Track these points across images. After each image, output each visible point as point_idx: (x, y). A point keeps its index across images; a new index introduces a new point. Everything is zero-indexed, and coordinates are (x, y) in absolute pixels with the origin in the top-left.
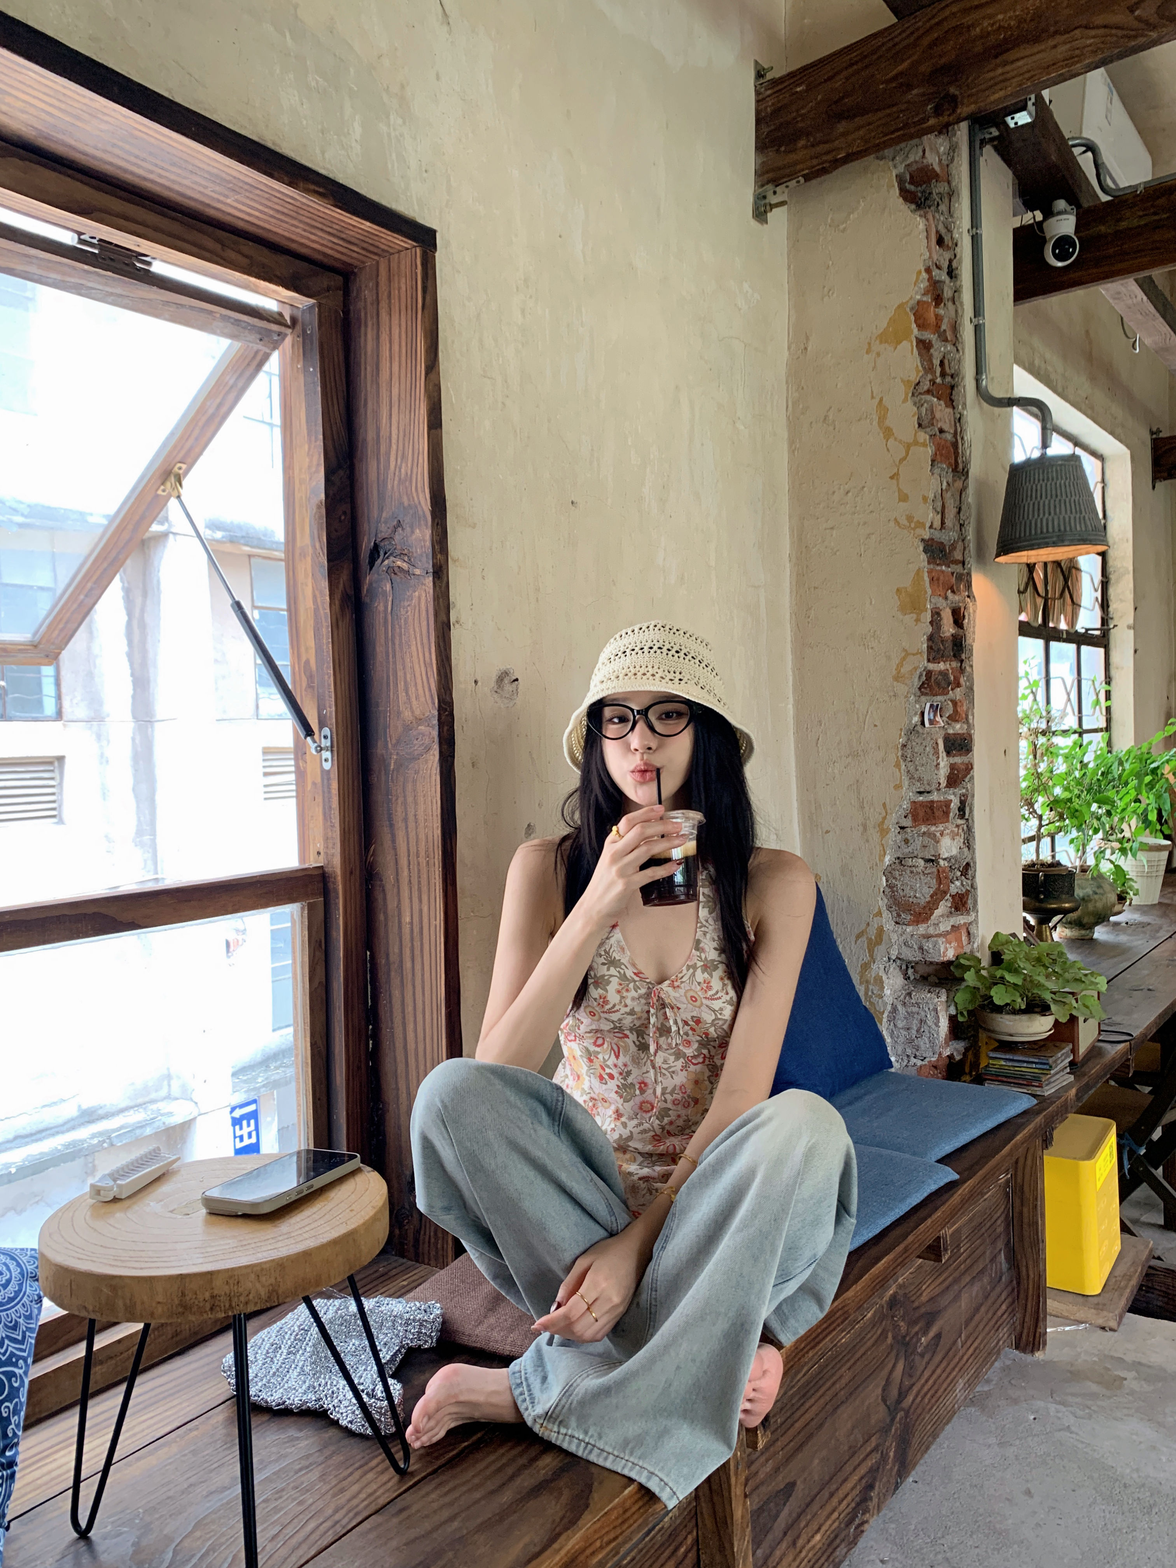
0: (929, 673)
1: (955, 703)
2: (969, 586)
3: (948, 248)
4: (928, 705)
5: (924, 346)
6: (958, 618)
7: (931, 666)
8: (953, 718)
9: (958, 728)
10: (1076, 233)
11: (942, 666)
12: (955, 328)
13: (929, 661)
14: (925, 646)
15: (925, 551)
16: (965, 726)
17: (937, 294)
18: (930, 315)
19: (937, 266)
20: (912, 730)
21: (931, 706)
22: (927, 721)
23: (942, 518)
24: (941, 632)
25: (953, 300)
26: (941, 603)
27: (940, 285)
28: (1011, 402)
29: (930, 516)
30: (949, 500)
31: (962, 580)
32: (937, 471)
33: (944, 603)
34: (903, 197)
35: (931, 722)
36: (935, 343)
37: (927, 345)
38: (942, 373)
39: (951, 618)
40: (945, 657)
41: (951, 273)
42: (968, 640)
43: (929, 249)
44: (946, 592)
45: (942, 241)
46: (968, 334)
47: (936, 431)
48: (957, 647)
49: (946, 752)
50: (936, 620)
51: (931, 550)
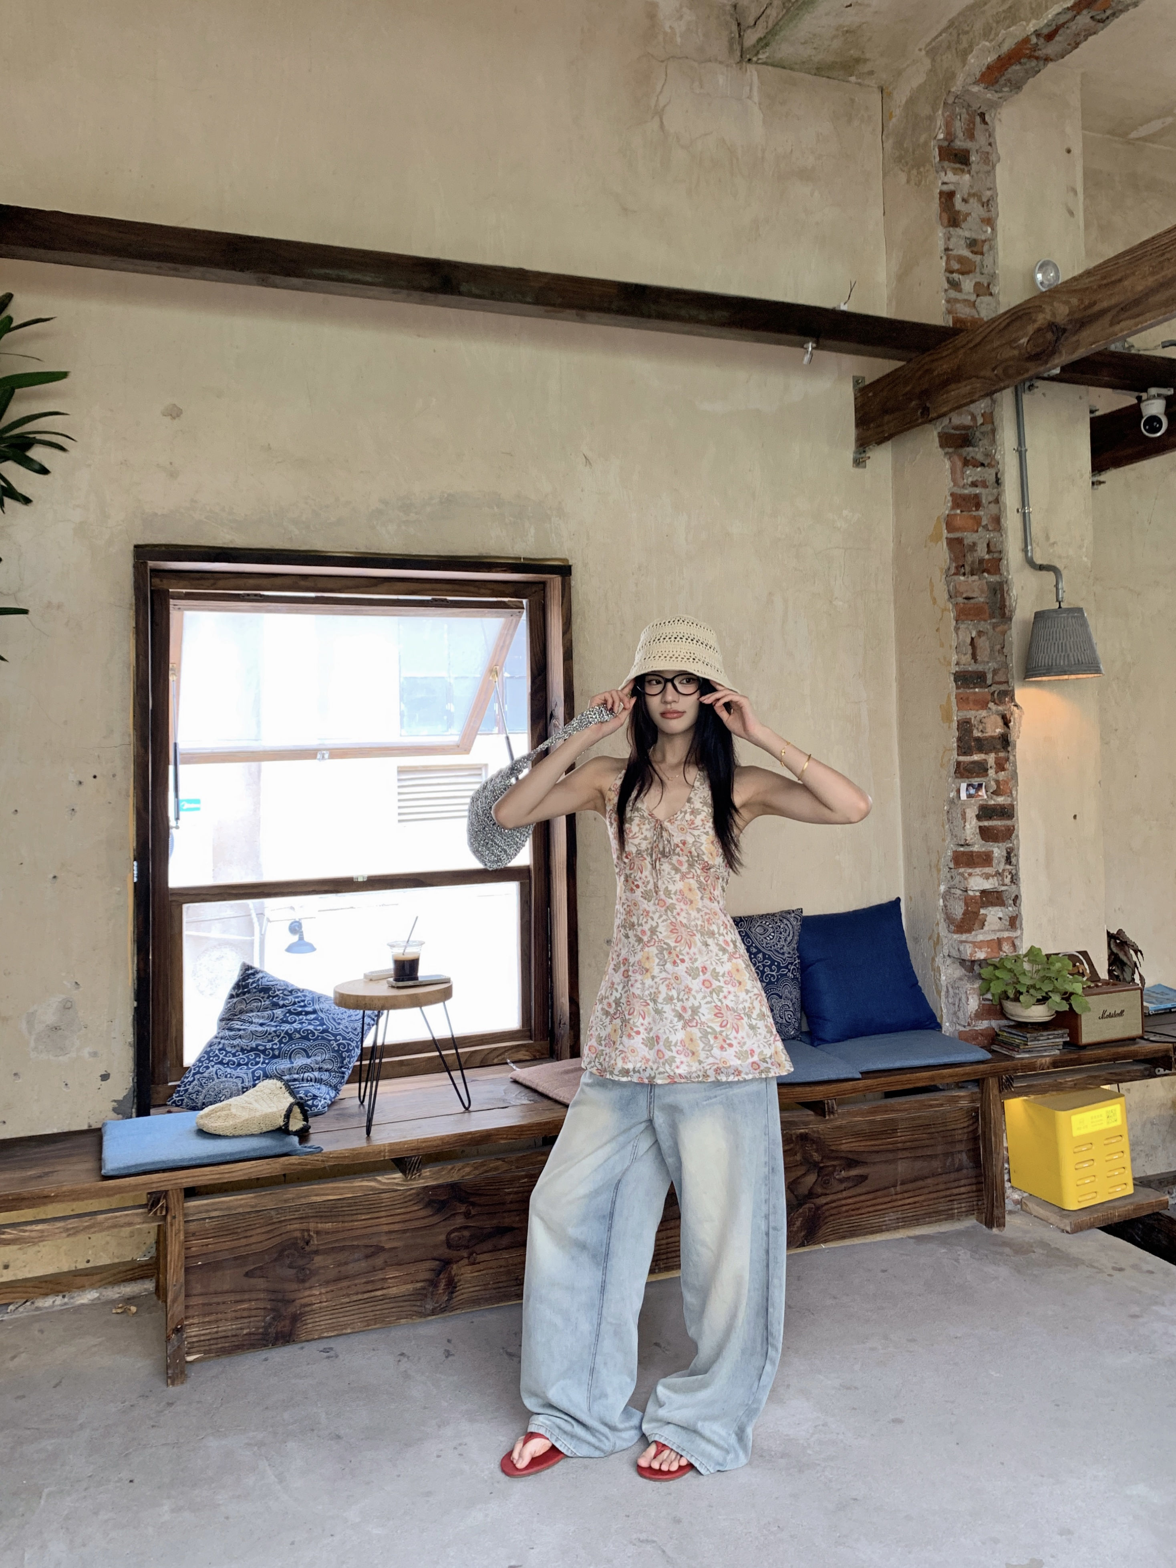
0: (958, 763)
1: (997, 782)
2: (1012, 699)
3: (990, 465)
4: (963, 786)
5: (955, 544)
6: (1006, 722)
7: (962, 758)
8: (996, 793)
9: (1000, 800)
11: (976, 757)
12: (997, 521)
13: (958, 755)
14: (955, 745)
15: (955, 681)
16: (1010, 799)
17: (976, 502)
18: (958, 522)
19: (974, 484)
20: (952, 802)
21: (969, 785)
22: (963, 796)
23: (974, 656)
24: (976, 734)
25: (997, 501)
26: (973, 714)
27: (977, 496)
28: (1041, 568)
29: (955, 658)
30: (983, 643)
31: (1007, 695)
32: (962, 626)
33: (984, 713)
34: (941, 446)
35: (970, 796)
36: (969, 538)
37: (960, 541)
38: (989, 552)
39: (1000, 721)
40: (980, 750)
41: (998, 482)
42: (1013, 737)
43: (954, 480)
44: (984, 706)
45: (982, 465)
46: (1012, 522)
47: (960, 600)
48: (1005, 742)
49: (979, 817)
50: (965, 726)
51: (964, 679)
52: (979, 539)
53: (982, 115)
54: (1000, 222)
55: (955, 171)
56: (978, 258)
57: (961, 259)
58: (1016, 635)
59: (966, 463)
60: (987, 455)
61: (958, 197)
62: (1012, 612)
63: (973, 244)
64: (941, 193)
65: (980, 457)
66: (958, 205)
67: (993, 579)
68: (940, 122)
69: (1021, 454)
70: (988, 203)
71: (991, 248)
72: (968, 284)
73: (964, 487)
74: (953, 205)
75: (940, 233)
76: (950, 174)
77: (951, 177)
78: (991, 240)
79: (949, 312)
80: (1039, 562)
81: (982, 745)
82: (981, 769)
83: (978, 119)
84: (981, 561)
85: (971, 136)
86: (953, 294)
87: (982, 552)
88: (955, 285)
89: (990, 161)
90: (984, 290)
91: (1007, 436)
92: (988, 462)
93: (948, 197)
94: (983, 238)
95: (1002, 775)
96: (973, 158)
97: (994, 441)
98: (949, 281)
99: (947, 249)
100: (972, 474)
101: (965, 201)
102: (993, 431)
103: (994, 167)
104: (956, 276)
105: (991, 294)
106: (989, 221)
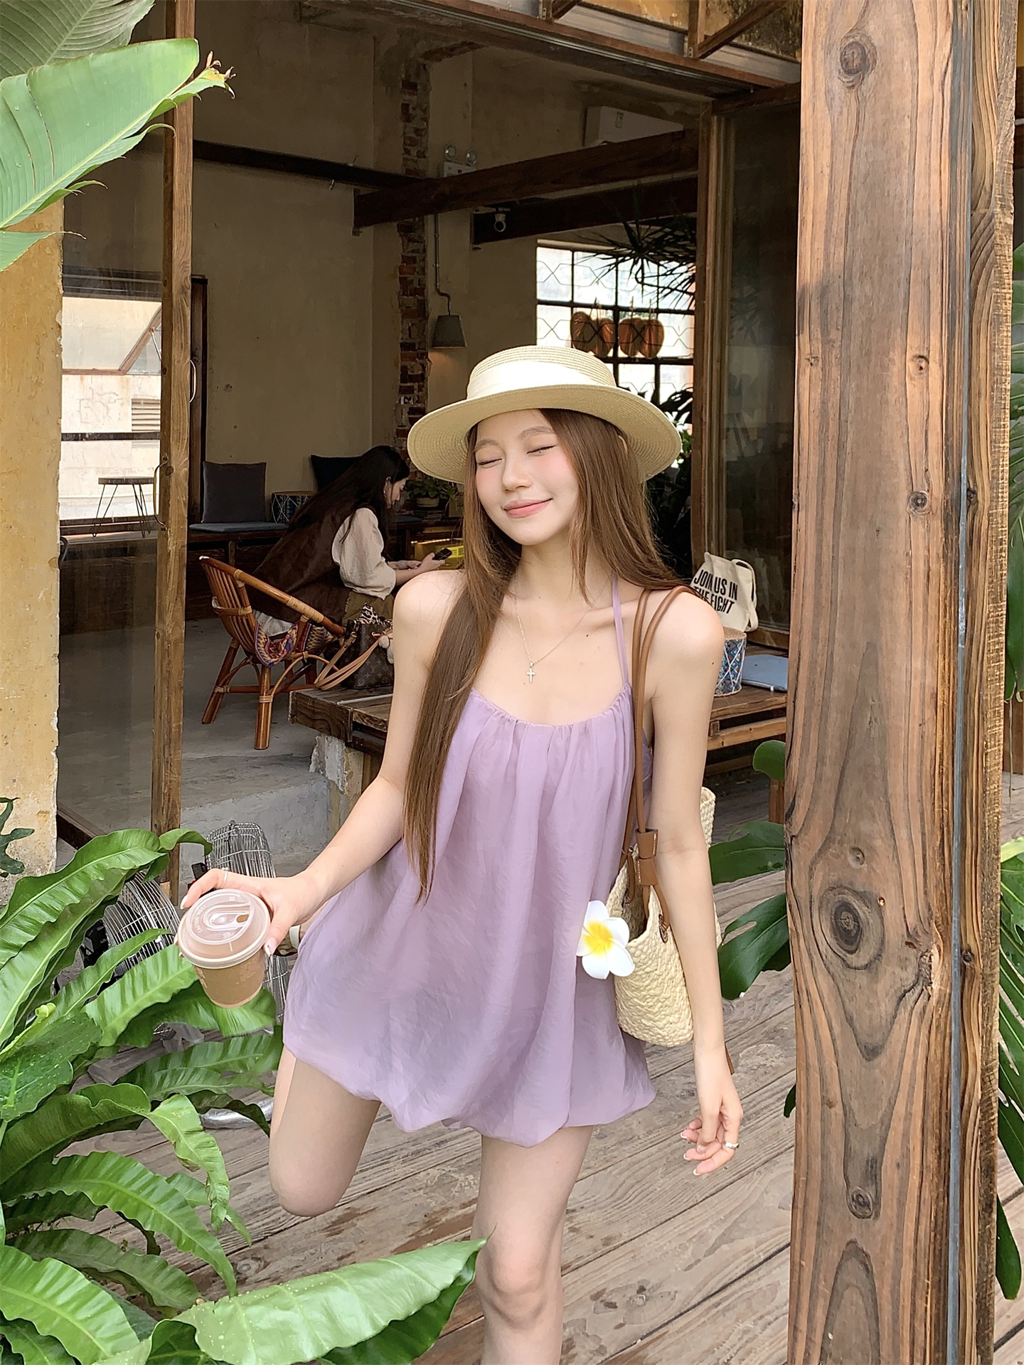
0: (401, 387)
1: (418, 396)
2: (427, 357)
3: (422, 242)
4: (403, 398)
5: (403, 280)
6: (424, 368)
7: (402, 384)
8: (418, 402)
9: (419, 405)
10: (506, 221)
11: (408, 384)
12: (423, 269)
13: (400, 382)
14: (399, 378)
15: (400, 347)
16: (423, 405)
17: (414, 260)
18: (405, 270)
19: (413, 251)
20: (397, 406)
21: (405, 398)
22: (402, 403)
23: (410, 336)
24: (409, 373)
25: (424, 260)
26: (408, 364)
27: (415, 258)
28: (442, 294)
29: (401, 336)
30: (414, 329)
31: (424, 355)
32: (405, 321)
33: (413, 363)
34: (398, 231)
35: (405, 403)
36: (410, 277)
37: (406, 278)
38: (419, 285)
39: (421, 367)
40: (411, 382)
41: (425, 251)
42: (426, 375)
43: (403, 249)
44: (414, 360)
45: (418, 242)
46: (430, 271)
47: (404, 308)
48: (422, 378)
49: (409, 413)
50: (404, 369)
51: (405, 346)
52: (414, 278)
53: (424, 66)
54: (430, 121)
55: (410, 94)
56: (419, 138)
57: (410, 138)
58: (429, 327)
59: (410, 240)
60: (420, 237)
61: (411, 106)
62: (429, 315)
63: (417, 131)
64: (403, 104)
65: (416, 238)
66: (411, 111)
67: (420, 298)
68: (403, 69)
69: (436, 239)
70: (425, 111)
71: (426, 133)
72: (414, 152)
73: (408, 253)
74: (408, 110)
75: (401, 124)
76: (407, 96)
77: (407, 97)
78: (426, 130)
79: (404, 165)
80: (441, 291)
81: (412, 379)
82: (411, 390)
83: (422, 67)
84: (416, 289)
85: (418, 75)
86: (406, 156)
87: (416, 285)
88: (407, 152)
89: (426, 90)
90: (421, 155)
91: (430, 228)
92: (421, 240)
93: (405, 107)
94: (422, 128)
95: (420, 393)
96: (419, 87)
97: (423, 230)
98: (405, 149)
99: (404, 133)
100: (412, 246)
101: (414, 109)
102: (423, 225)
103: (428, 92)
104: (408, 147)
105: (425, 157)
106: (426, 120)
